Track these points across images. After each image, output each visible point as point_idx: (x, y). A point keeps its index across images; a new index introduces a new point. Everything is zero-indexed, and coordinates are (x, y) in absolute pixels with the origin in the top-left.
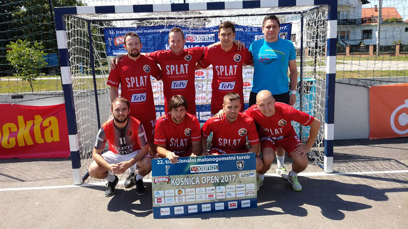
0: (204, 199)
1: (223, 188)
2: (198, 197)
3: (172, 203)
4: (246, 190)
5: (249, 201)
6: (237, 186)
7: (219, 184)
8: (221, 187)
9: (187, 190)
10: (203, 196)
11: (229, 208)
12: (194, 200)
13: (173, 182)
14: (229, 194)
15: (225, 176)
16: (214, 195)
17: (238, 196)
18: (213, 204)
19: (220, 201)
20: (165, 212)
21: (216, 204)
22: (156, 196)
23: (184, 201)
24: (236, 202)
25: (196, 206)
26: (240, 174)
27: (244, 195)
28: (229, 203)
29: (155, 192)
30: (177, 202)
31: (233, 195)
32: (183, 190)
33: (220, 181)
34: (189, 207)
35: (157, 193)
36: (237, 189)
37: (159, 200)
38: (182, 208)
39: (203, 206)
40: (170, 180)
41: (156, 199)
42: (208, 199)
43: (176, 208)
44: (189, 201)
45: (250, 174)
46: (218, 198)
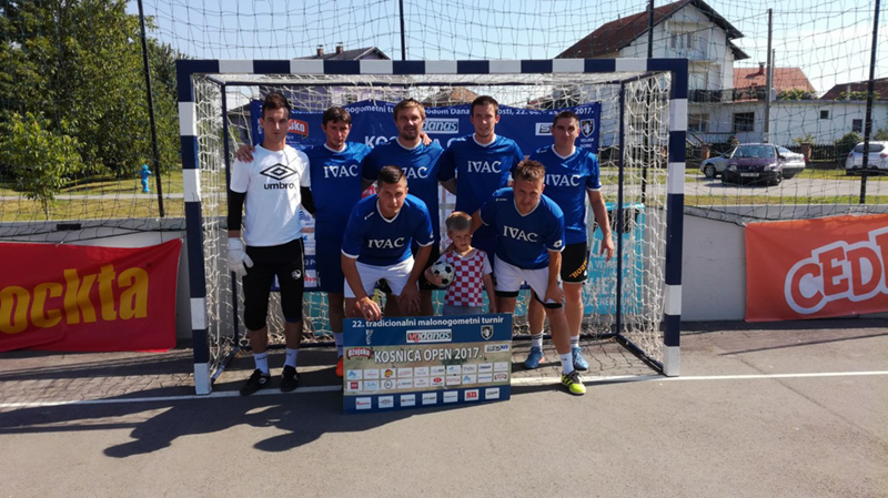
0: (427, 385)
1: (457, 368)
2: (417, 381)
3: (376, 390)
4: (493, 372)
5: (498, 389)
6: (480, 365)
7: (452, 362)
8: (454, 366)
9: (400, 370)
10: (426, 380)
11: (466, 399)
12: (410, 386)
13: (377, 357)
14: (467, 378)
15: (462, 350)
16: (443, 378)
17: (480, 381)
18: (440, 392)
19: (452, 389)
20: (364, 404)
21: (445, 394)
22: (349, 378)
23: (395, 386)
24: (477, 391)
25: (413, 396)
26: (486, 347)
27: (490, 380)
28: (466, 392)
29: (349, 372)
30: (383, 389)
31: (473, 380)
32: (394, 370)
33: (453, 356)
34: (402, 397)
35: (352, 373)
36: (480, 371)
37: (355, 385)
38: (391, 398)
39: (424, 395)
40: (372, 353)
41: (349, 383)
42: (433, 385)
43: (380, 399)
44: (402, 388)
45: (502, 347)
46: (448, 384)
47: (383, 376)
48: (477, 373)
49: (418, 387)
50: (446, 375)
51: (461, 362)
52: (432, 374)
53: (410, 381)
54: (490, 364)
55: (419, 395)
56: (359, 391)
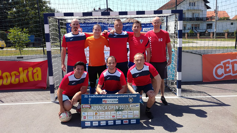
0: (110, 118)
2: (106, 117)
3: (92, 119)
4: (133, 114)
5: (135, 120)
6: (128, 112)
8: (119, 112)
9: (100, 113)
10: (109, 116)
11: (124, 123)
12: (104, 118)
14: (124, 116)
15: (122, 106)
16: (115, 116)
17: (129, 117)
18: (115, 121)
19: (119, 120)
20: (88, 124)
22: (83, 115)
23: (99, 118)
24: (128, 120)
27: (132, 117)
28: (124, 121)
29: (83, 113)
30: (95, 119)
31: (126, 117)
32: (98, 113)
33: (119, 108)
34: (101, 122)
35: (84, 113)
36: (129, 114)
38: (97, 122)
39: (109, 122)
41: (83, 117)
42: (112, 118)
43: (93, 122)
45: (136, 106)
46: (117, 118)
47: (94, 115)
48: (128, 114)
49: (107, 119)
50: (116, 115)
51: (122, 110)
52: (111, 114)
53: (104, 116)
54: (132, 111)
55: (107, 121)
56: (86, 120)
